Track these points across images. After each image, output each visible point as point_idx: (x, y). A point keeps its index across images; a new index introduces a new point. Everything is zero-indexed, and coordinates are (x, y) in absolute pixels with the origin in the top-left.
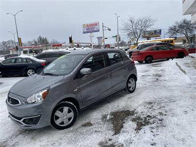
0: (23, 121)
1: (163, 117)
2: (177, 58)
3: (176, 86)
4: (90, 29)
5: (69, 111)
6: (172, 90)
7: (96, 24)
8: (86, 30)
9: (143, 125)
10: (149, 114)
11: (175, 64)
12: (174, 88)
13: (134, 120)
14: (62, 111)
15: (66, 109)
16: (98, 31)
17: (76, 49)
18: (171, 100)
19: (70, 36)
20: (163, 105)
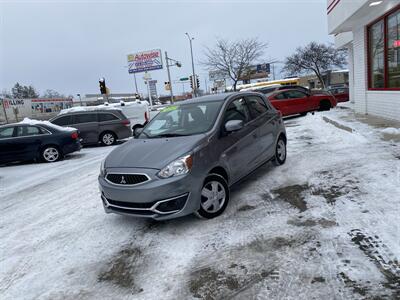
0: (157, 208)
1: (357, 185)
2: (319, 110)
3: (347, 148)
4: (143, 63)
5: (220, 189)
6: (345, 154)
7: (155, 55)
8: (134, 67)
9: (333, 197)
10: (331, 185)
11: (321, 120)
12: (347, 151)
13: (314, 194)
14: (210, 188)
15: (215, 185)
16: (161, 67)
17: (126, 103)
18: (354, 165)
19: (102, 80)
20: (346, 171)
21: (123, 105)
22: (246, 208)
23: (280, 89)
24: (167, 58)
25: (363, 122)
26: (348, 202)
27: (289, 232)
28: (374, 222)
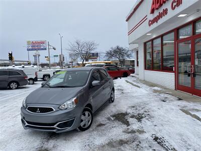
2: (123, 77)
3: (140, 96)
4: (36, 46)
5: (89, 115)
6: (140, 98)
8: (30, 48)
9: (140, 119)
10: (138, 113)
11: (125, 81)
15: (87, 113)
16: (45, 49)
18: (146, 104)
20: (143, 107)
21: (23, 67)
22: (101, 125)
23: (106, 66)
24: (49, 45)
25: (144, 83)
26: (147, 121)
27: (125, 137)
28: (160, 131)
